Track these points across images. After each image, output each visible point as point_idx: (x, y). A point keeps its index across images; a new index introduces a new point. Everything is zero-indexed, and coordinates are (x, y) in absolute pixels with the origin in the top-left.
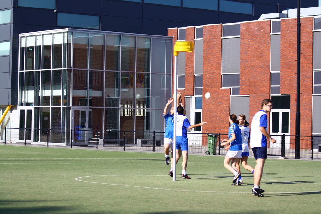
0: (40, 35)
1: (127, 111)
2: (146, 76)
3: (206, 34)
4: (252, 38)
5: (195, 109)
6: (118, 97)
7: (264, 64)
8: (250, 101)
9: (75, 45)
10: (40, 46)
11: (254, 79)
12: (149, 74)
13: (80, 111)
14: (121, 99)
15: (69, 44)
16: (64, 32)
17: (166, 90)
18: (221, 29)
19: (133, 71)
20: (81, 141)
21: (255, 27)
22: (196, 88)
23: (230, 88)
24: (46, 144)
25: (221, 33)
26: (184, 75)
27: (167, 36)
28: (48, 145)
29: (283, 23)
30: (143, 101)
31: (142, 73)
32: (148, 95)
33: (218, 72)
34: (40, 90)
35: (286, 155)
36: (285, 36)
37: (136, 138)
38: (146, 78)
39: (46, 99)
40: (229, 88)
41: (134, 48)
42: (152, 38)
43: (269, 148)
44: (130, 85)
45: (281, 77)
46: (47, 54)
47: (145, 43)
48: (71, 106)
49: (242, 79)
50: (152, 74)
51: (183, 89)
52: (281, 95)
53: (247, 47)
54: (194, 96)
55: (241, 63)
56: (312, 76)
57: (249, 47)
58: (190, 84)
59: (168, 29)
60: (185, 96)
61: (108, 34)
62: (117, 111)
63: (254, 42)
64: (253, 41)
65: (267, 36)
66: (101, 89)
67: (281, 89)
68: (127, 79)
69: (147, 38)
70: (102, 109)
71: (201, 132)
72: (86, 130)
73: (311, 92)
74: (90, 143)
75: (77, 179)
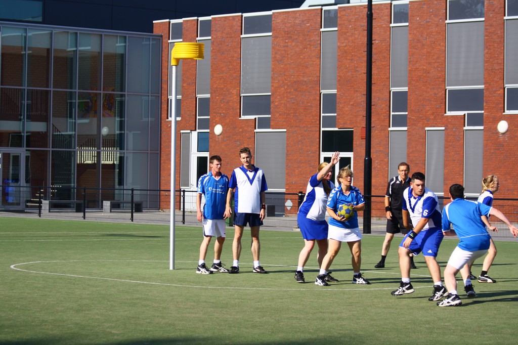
1: (85, 155)
2: (118, 99)
3: (215, 30)
4: (291, 37)
5: (198, 151)
6: (74, 133)
7: (310, 78)
8: (288, 139)
11: (293, 103)
12: (123, 96)
13: (11, 155)
14: (78, 135)
17: (151, 122)
18: (240, 21)
19: (96, 90)
20: (12, 204)
21: (296, 18)
22: (199, 117)
23: (255, 119)
25: (240, 28)
26: (179, 97)
27: (153, 33)
29: (341, 13)
30: (113, 138)
31: (112, 94)
32: (122, 128)
33: (234, 92)
36: (345, 33)
37: (102, 198)
38: (118, 101)
40: (252, 117)
41: (100, 53)
42: (129, 37)
44: (93, 112)
45: (338, 100)
47: (117, 45)
49: (275, 103)
50: (128, 94)
51: (179, 119)
52: (339, 129)
53: (283, 52)
54: (195, 130)
55: (272, 78)
56: (389, 99)
57: (285, 51)
58: (189, 111)
59: (154, 22)
61: (57, 30)
62: (70, 156)
63: (294, 44)
64: (293, 41)
65: (315, 34)
66: (45, 119)
67: (338, 119)
68: (88, 102)
69: (120, 36)
70: (47, 152)
72: (22, 187)
73: (388, 125)
74: (27, 206)
75: (14, 267)
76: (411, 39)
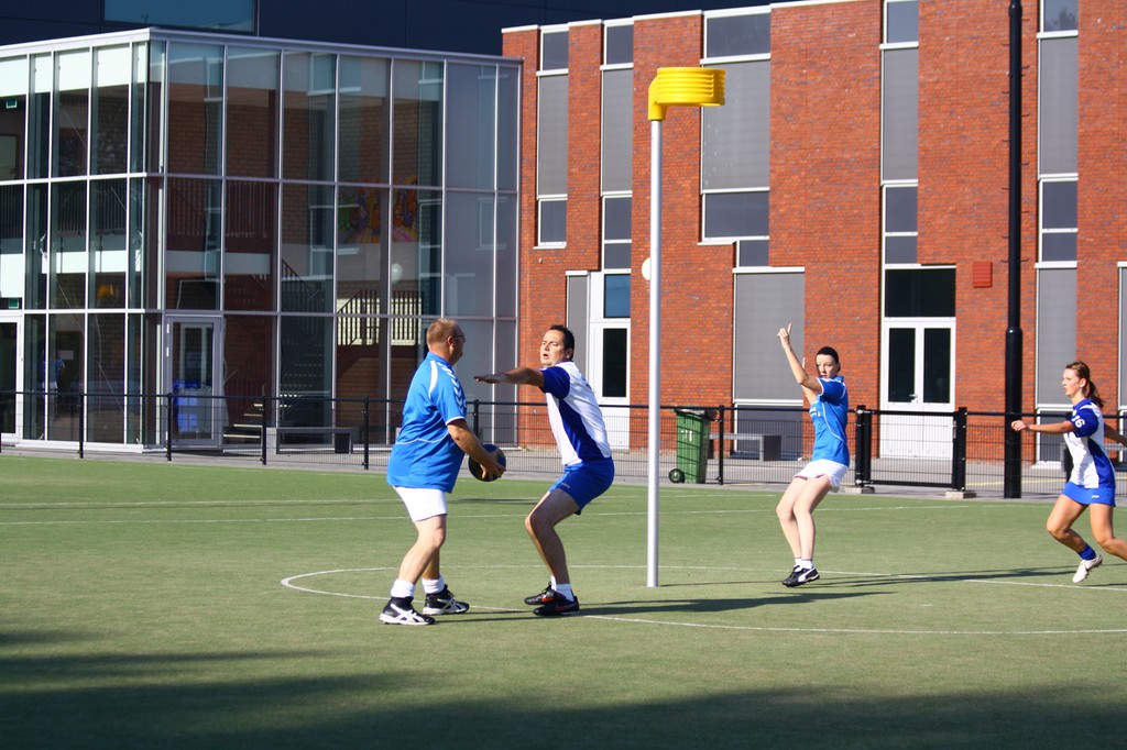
0: (48, 54)
1: (354, 325)
2: (425, 202)
3: (643, 49)
4: (813, 63)
5: (605, 317)
6: (329, 277)
7: (857, 154)
8: (808, 289)
9: (173, 88)
10: (46, 95)
11: (820, 209)
12: (437, 194)
13: (183, 327)
14: (338, 283)
15: (153, 87)
16: (136, 44)
17: (498, 252)
18: (699, 28)
19: (378, 182)
20: (192, 436)
21: (824, 21)
22: (608, 242)
23: (735, 244)
24: (75, 445)
25: (698, 43)
26: (563, 197)
27: (501, 54)
28: (81, 452)
29: (927, 9)
30: (414, 289)
31: (411, 190)
32: (434, 267)
33: (687, 184)
34: (45, 250)
35: (970, 484)
36: (936, 54)
37: (391, 422)
38: (423, 207)
39: (70, 287)
40: (728, 241)
41: (386, 100)
42: (449, 64)
43: (878, 456)
44: (368, 231)
45: (920, 202)
46: (70, 124)
47: (421, 82)
48: (159, 307)
49: (778, 210)
50: (447, 192)
51: (561, 245)
52: (923, 265)
53: (797, 96)
54: (599, 270)
55: (772, 153)
56: (1035, 198)
57: (800, 93)
58: (584, 227)
59: (504, 31)
60: (568, 273)
61: (292, 47)
62: (323, 327)
63: (820, 78)
64: (818, 72)
65: (868, 55)
66: (268, 247)
67: (922, 244)
68: (356, 210)
69: (427, 62)
70: (271, 320)
71: (626, 401)
72: (215, 397)
73: (1034, 256)
74: (227, 441)
75: (290, 582)
76: (1085, 66)
